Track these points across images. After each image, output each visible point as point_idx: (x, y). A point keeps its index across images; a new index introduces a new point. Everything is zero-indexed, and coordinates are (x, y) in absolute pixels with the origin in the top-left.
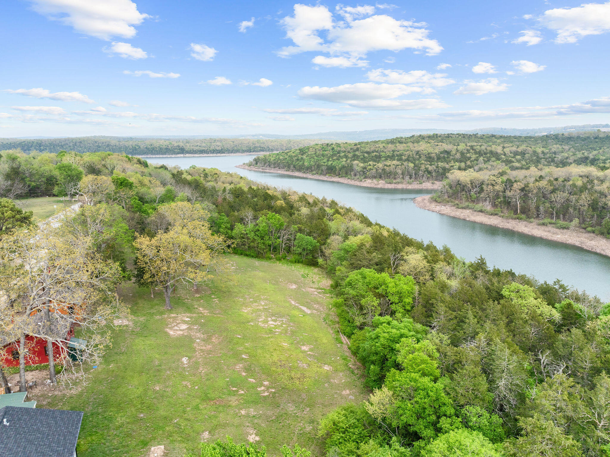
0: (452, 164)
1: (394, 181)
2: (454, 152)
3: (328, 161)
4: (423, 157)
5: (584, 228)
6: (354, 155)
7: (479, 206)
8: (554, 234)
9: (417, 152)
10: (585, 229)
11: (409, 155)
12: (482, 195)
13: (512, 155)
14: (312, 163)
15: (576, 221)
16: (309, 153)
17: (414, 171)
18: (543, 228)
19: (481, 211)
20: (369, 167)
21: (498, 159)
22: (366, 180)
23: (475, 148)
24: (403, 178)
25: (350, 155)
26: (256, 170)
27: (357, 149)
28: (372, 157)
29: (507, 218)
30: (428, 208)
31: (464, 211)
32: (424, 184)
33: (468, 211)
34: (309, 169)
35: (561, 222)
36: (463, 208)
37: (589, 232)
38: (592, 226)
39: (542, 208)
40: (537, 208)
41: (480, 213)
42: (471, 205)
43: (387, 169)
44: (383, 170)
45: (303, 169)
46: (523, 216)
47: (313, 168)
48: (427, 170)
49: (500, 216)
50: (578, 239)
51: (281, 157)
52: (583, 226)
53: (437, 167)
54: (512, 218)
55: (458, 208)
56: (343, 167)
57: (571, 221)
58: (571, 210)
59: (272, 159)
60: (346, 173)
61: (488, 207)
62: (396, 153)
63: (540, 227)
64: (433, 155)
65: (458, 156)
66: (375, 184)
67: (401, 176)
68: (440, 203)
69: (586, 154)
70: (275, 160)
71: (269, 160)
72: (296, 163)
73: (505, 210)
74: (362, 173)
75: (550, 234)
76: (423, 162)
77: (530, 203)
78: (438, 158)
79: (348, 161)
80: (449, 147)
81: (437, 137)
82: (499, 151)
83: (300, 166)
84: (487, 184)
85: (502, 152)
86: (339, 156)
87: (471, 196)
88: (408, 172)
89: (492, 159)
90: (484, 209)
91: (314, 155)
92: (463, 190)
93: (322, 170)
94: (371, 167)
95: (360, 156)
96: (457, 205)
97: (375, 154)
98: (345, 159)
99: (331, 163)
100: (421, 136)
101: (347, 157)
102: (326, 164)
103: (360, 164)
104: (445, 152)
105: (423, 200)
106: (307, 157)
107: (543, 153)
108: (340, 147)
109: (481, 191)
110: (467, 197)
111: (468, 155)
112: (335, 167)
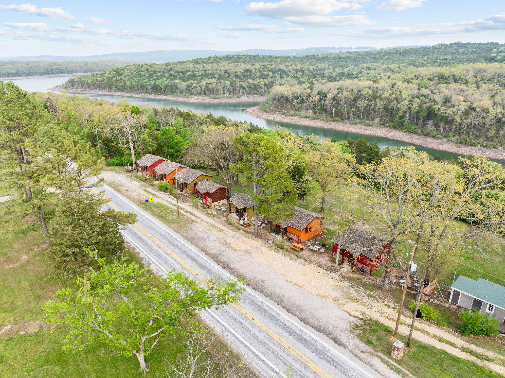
0: (258, 81)
1: (217, 97)
2: (253, 71)
3: (149, 81)
4: (232, 76)
5: (382, 125)
6: (171, 75)
7: (303, 113)
8: (365, 130)
9: (226, 72)
10: (383, 125)
12: (305, 104)
13: (294, 72)
14: (133, 83)
15: (377, 120)
16: (126, 74)
17: (232, 88)
18: (356, 126)
19: (306, 117)
20: (194, 85)
21: (288, 76)
22: (193, 96)
23: (268, 66)
24: (224, 94)
25: (167, 75)
26: (74, 92)
27: (171, 69)
28: (188, 76)
29: (327, 121)
30: (263, 118)
31: (292, 118)
32: (241, 98)
33: (296, 118)
34: (132, 89)
35: (367, 122)
36: (290, 115)
37: (387, 127)
38: (387, 123)
39: (351, 112)
40: (348, 113)
41: (306, 119)
42: (297, 112)
43: (210, 86)
44: (207, 87)
45: (127, 89)
46: (337, 119)
47: (136, 88)
48: (241, 87)
49: (321, 120)
50: (381, 132)
51: (99, 79)
52: (382, 123)
53: (249, 83)
54: (331, 121)
55: (287, 115)
56: (167, 86)
57: (373, 120)
58: (372, 112)
59: (90, 81)
60: (171, 91)
61: (310, 113)
62: (207, 72)
63: (352, 126)
64: (239, 73)
65: (258, 74)
66: (202, 100)
67: (222, 92)
68: (269, 112)
70: (92, 82)
71: (86, 82)
72: (117, 84)
73: (324, 115)
74: (187, 91)
75: (363, 130)
76: (234, 79)
77: (342, 109)
78: (244, 76)
79: (169, 80)
80: (248, 67)
81: (230, 58)
82: (285, 69)
83: (121, 86)
84: (305, 96)
85: (288, 70)
86: (157, 76)
87: (294, 106)
88: (228, 89)
89: (284, 76)
90: (308, 115)
91: (132, 76)
92: (286, 102)
93: (147, 90)
94: (195, 85)
95: (176, 76)
96: (285, 113)
97: (189, 73)
98: (165, 79)
99: (153, 83)
100: (217, 57)
101: (164, 77)
102: (149, 83)
103: (182, 83)
104: (247, 71)
105: (254, 111)
106: (125, 77)
107: (314, 70)
108: (154, 67)
109: (302, 101)
110: (292, 107)
111: (265, 73)
112: (159, 86)
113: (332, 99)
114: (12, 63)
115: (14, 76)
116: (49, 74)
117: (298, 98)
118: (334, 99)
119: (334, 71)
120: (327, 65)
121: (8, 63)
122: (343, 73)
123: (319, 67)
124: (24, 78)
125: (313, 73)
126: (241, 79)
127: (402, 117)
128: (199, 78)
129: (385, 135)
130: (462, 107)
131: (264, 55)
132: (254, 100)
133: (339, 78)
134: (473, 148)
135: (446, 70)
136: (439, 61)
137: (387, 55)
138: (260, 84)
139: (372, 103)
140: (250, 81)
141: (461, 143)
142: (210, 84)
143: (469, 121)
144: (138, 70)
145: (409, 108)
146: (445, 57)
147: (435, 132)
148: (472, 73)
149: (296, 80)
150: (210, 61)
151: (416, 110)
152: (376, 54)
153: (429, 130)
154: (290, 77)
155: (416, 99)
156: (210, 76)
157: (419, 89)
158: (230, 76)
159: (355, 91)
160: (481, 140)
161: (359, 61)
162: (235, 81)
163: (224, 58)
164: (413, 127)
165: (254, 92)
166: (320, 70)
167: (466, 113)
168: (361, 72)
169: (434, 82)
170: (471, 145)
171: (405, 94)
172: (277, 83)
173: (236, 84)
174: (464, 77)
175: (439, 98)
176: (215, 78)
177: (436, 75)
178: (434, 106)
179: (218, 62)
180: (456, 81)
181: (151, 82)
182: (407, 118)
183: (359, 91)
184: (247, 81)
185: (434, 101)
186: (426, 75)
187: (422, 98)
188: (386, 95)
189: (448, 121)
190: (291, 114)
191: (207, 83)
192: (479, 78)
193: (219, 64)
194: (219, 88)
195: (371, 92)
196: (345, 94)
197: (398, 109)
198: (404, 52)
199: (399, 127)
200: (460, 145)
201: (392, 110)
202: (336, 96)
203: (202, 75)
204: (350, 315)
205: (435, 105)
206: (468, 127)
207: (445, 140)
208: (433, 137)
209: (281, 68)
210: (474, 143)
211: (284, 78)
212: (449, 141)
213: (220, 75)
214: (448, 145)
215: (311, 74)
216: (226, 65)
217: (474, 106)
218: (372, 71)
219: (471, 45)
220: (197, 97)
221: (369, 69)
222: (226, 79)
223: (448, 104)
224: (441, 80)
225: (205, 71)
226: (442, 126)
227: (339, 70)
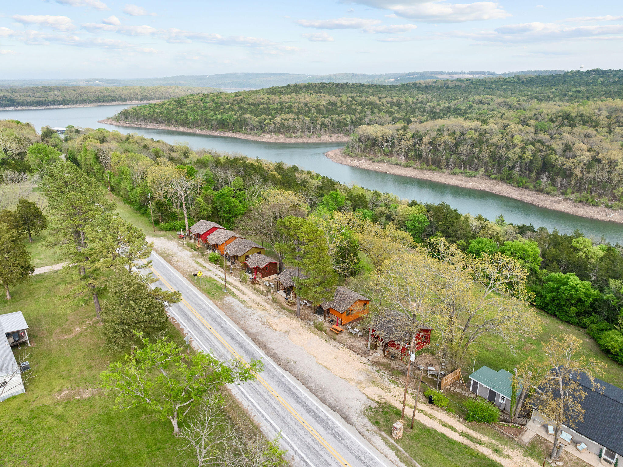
0: (344, 117)
1: (294, 135)
2: (339, 104)
3: (215, 114)
4: (313, 110)
5: (487, 176)
6: (241, 108)
7: (394, 159)
8: (466, 182)
9: (306, 104)
10: (489, 176)
11: (299, 108)
12: (396, 149)
13: (389, 105)
14: (196, 117)
15: (482, 171)
16: (189, 105)
17: (312, 125)
18: (455, 177)
19: (397, 164)
20: (267, 121)
21: (380, 111)
22: (265, 134)
23: (356, 99)
24: (302, 132)
25: (236, 107)
26: (128, 125)
27: (241, 101)
28: (261, 109)
29: (422, 169)
30: (346, 163)
31: (381, 164)
32: (322, 137)
33: (384, 165)
34: (194, 124)
35: (469, 172)
36: (378, 162)
37: (493, 179)
38: (493, 174)
39: (451, 160)
40: (447, 161)
41: (396, 166)
42: (386, 158)
43: (286, 123)
44: (282, 124)
45: (189, 124)
46: (434, 167)
47: (200, 123)
48: (323, 124)
49: (415, 168)
50: (486, 185)
51: (157, 111)
52: (487, 174)
53: (332, 120)
54: (426, 170)
55: (374, 162)
56: (236, 121)
57: (477, 170)
58: (476, 161)
59: (146, 113)
60: (241, 128)
61: (402, 160)
62: (284, 105)
63: (452, 176)
64: (321, 107)
65: (344, 107)
66: (276, 139)
67: (300, 130)
68: (354, 157)
69: (447, 103)
70: (149, 114)
71: (142, 114)
72: (178, 117)
73: (418, 163)
74: (259, 128)
75: (463, 183)
76: (315, 114)
77: (440, 155)
78: (327, 110)
79: (238, 114)
80: (333, 99)
81: (313, 87)
82: (378, 102)
83: (183, 120)
84: (397, 139)
85: (381, 103)
86: (224, 108)
87: (384, 150)
88: (307, 126)
89: (376, 110)
90: (399, 162)
91: (195, 108)
92: (374, 145)
93: (212, 125)
94: (269, 121)
95: (247, 109)
96: (372, 159)
97: (262, 106)
98: (233, 113)
99: (219, 117)
100: (296, 85)
101: (233, 110)
102: (214, 118)
103: (253, 118)
104: (332, 104)
105: (336, 154)
106: (187, 110)
107: (413, 103)
108: (221, 98)
109: (393, 145)
110: (380, 151)
111: (353, 106)
112: (226, 121)
113: (429, 143)
114: (58, 89)
115: (60, 104)
116: (100, 102)
117: (388, 141)
118: (431, 143)
119: (439, 104)
120: (430, 97)
121: (54, 89)
122: (449, 108)
123: (420, 100)
124: (71, 106)
125: (411, 107)
126: (323, 114)
127: (511, 168)
128: (274, 112)
129: (490, 189)
130: (585, 157)
131: (354, 82)
132: (337, 141)
133: (443, 114)
134: (595, 209)
135: (572, 108)
136: (570, 93)
137: (506, 85)
138: (345, 121)
139: (476, 150)
140: (334, 116)
141: (580, 202)
142: (286, 120)
143: (592, 175)
144: (203, 101)
145: (521, 157)
146: (578, 89)
147: (551, 187)
148: (605, 113)
149: (390, 116)
150: (289, 90)
151: (529, 160)
152: (492, 83)
153: (543, 185)
154: (382, 113)
155: (531, 147)
156: (287, 110)
157: (536, 133)
158: (310, 110)
159: (458, 134)
160: (605, 199)
161: (471, 92)
162: (316, 117)
163: (305, 86)
164: (524, 181)
165: (338, 130)
166: (421, 103)
167: (589, 166)
168: (471, 107)
169: (557, 124)
170: (593, 205)
171: (517, 139)
172: (367, 120)
173: (316, 121)
174: (594, 118)
175: (557, 146)
176: (292, 112)
177: (561, 114)
178: (551, 156)
179: (297, 92)
180: (584, 123)
181: (217, 116)
182: (518, 169)
183: (462, 134)
184: (330, 117)
185: (552, 149)
186: (548, 115)
187: (537, 145)
188: (494, 139)
189: (567, 174)
190: (379, 160)
191: (282, 119)
192: (613, 120)
193: (299, 96)
194: (297, 125)
195: (475, 136)
196: (445, 137)
197: (508, 158)
198: (527, 81)
199: (507, 179)
200: (579, 204)
201: (501, 158)
202: (434, 139)
203: (277, 108)
204: (368, 397)
205: (552, 154)
206: (590, 183)
207: (561, 197)
208: (548, 193)
209: (373, 101)
210: (597, 203)
211: (375, 113)
212: (566, 199)
213: (298, 108)
214: (565, 203)
215: (409, 108)
216: (306, 96)
217: (600, 156)
218: (485, 106)
219: (614, 73)
220: (270, 136)
221: (481, 102)
222: (306, 114)
223: (568, 153)
224: (566, 121)
225: (281, 103)
226: (559, 180)
227: (445, 103)
